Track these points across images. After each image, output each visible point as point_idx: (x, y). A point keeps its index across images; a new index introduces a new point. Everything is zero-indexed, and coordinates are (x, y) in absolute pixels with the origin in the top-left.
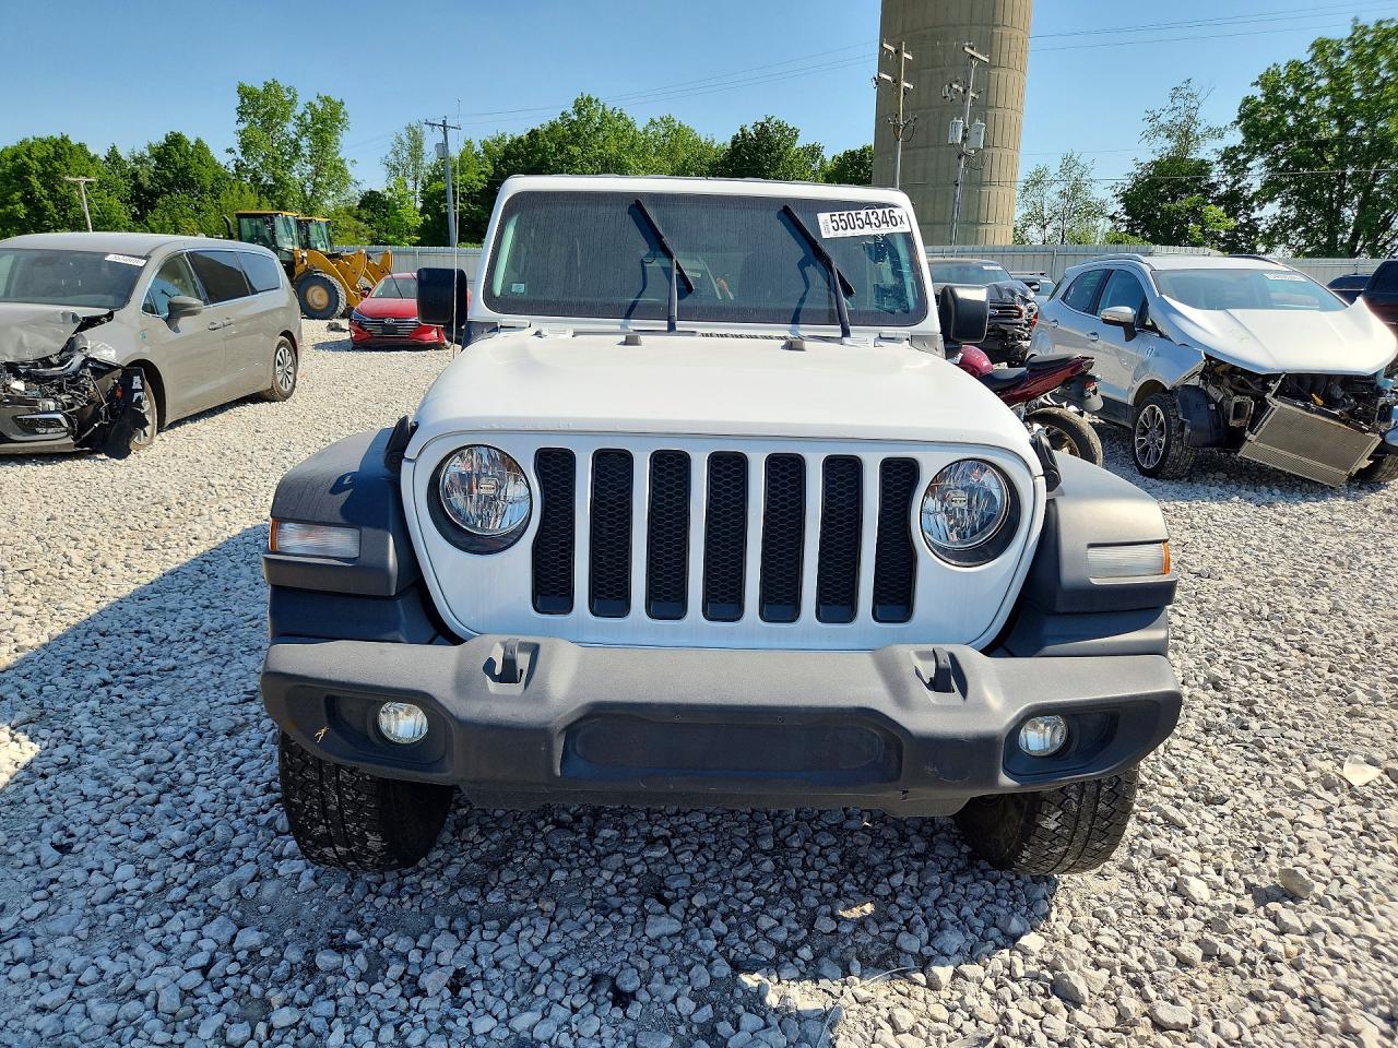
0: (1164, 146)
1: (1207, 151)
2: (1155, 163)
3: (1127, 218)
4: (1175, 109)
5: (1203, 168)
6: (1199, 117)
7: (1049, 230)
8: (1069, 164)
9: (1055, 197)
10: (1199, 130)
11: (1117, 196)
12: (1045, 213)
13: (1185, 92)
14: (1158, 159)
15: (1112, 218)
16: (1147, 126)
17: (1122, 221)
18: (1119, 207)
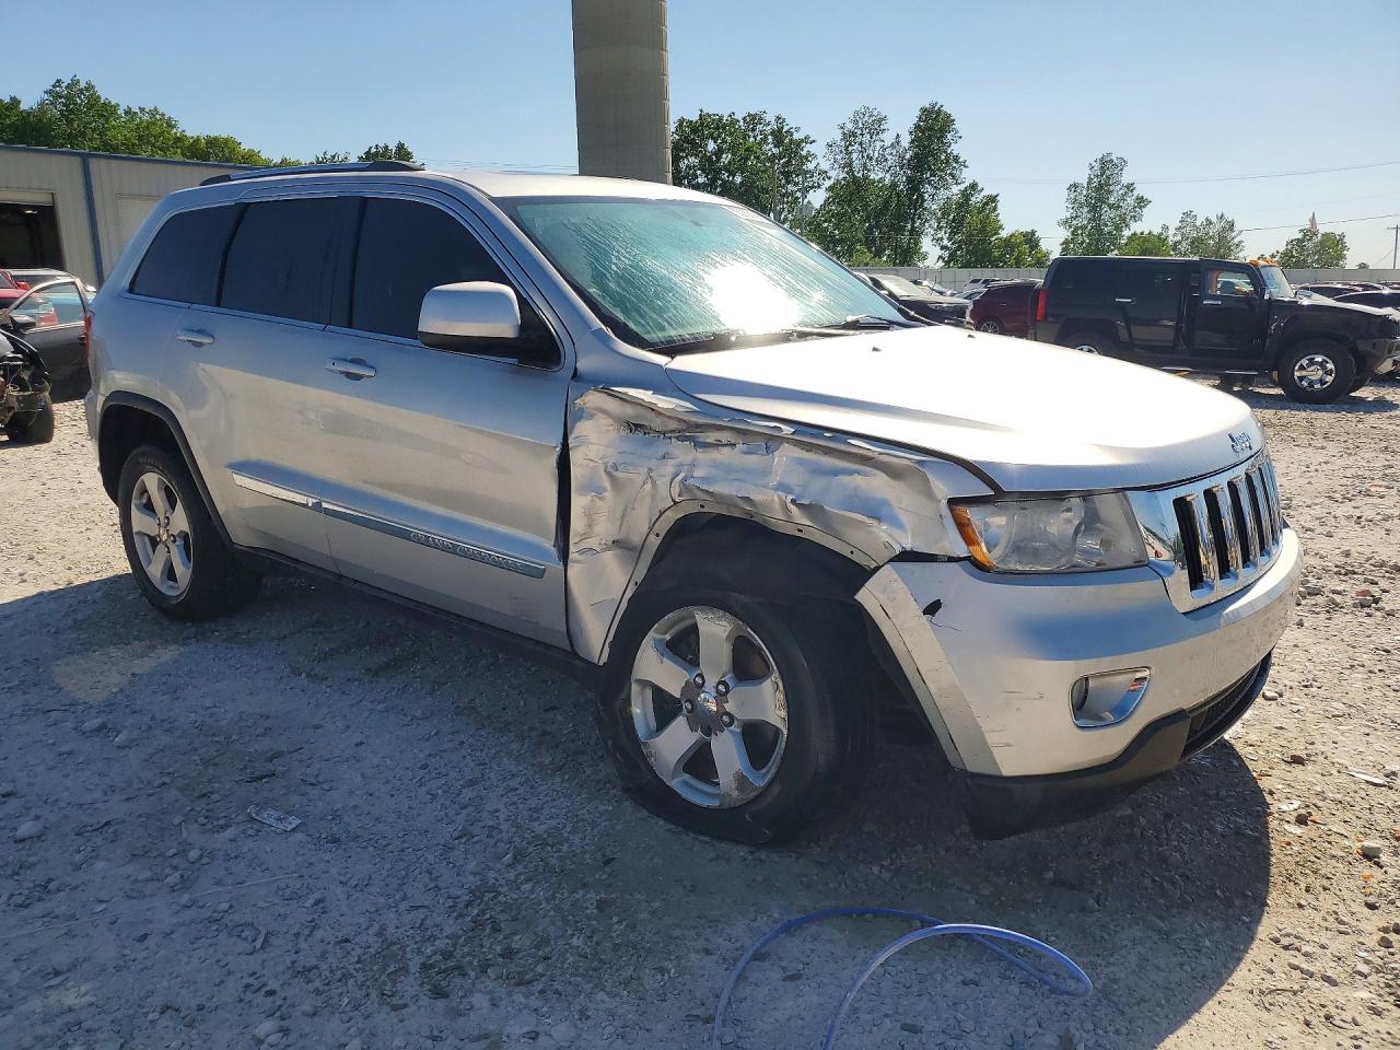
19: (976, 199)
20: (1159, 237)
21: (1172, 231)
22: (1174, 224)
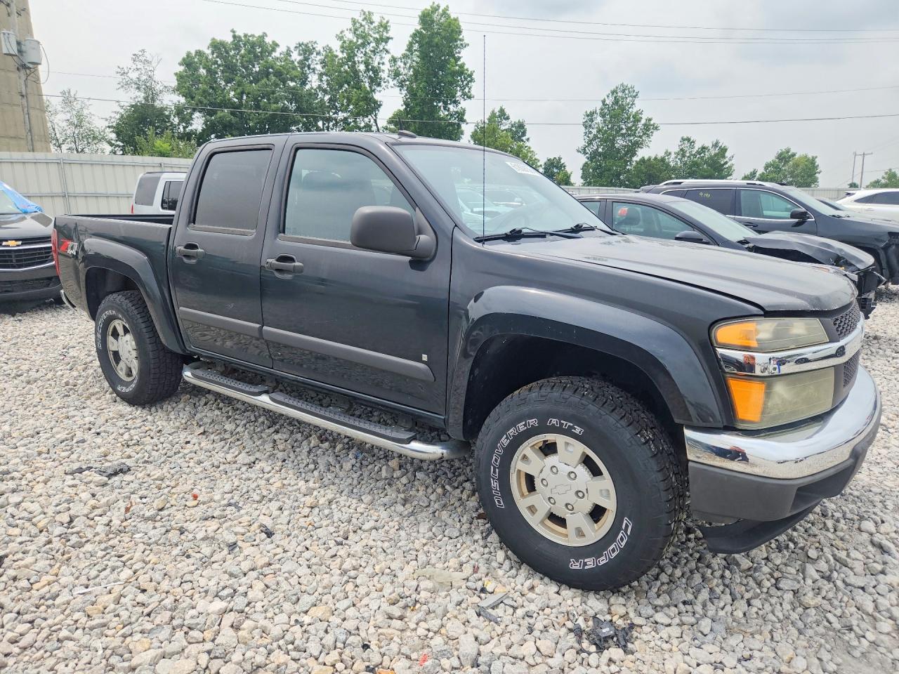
0: (137, 95)
2: (132, 106)
3: (121, 144)
4: (138, 69)
6: (156, 78)
7: (64, 147)
8: (68, 99)
9: (65, 124)
10: (158, 87)
11: (109, 127)
12: (58, 135)
13: (143, 59)
14: (134, 104)
15: (110, 143)
16: (119, 78)
17: (119, 146)
18: (113, 136)
19: (505, 126)
20: (663, 160)
21: (673, 156)
22: (674, 149)
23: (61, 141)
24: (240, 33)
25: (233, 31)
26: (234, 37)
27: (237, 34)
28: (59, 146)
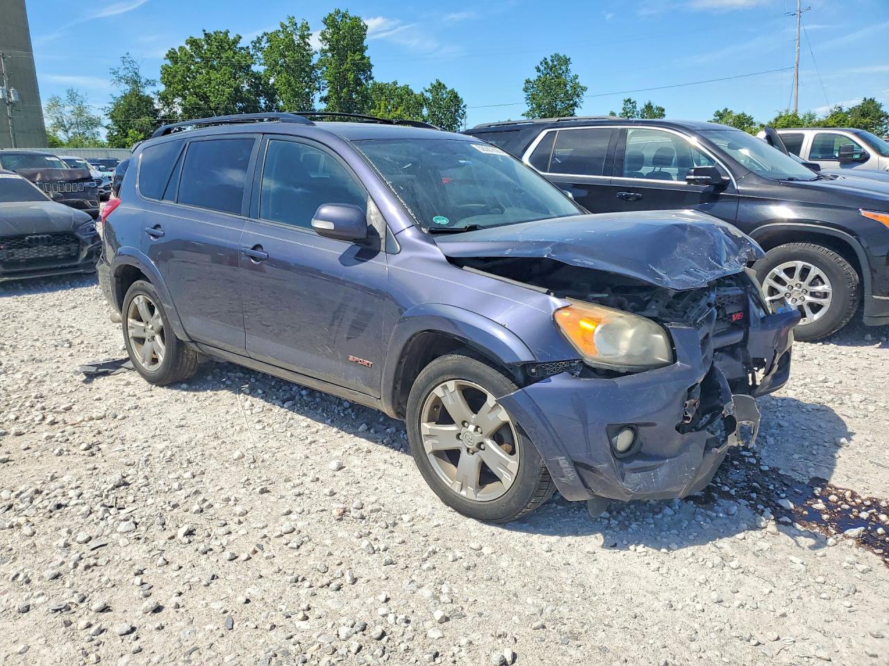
0: (126, 88)
1: (148, 91)
2: (123, 97)
4: (126, 68)
5: (149, 101)
6: (140, 74)
8: (72, 96)
9: (69, 114)
10: (143, 80)
11: (106, 115)
12: (65, 123)
13: (129, 60)
14: (124, 95)
15: (107, 127)
16: (114, 77)
17: (113, 129)
18: (110, 121)
23: (67, 127)
24: (210, 31)
25: (204, 31)
26: (205, 34)
27: (207, 32)
28: (67, 131)
